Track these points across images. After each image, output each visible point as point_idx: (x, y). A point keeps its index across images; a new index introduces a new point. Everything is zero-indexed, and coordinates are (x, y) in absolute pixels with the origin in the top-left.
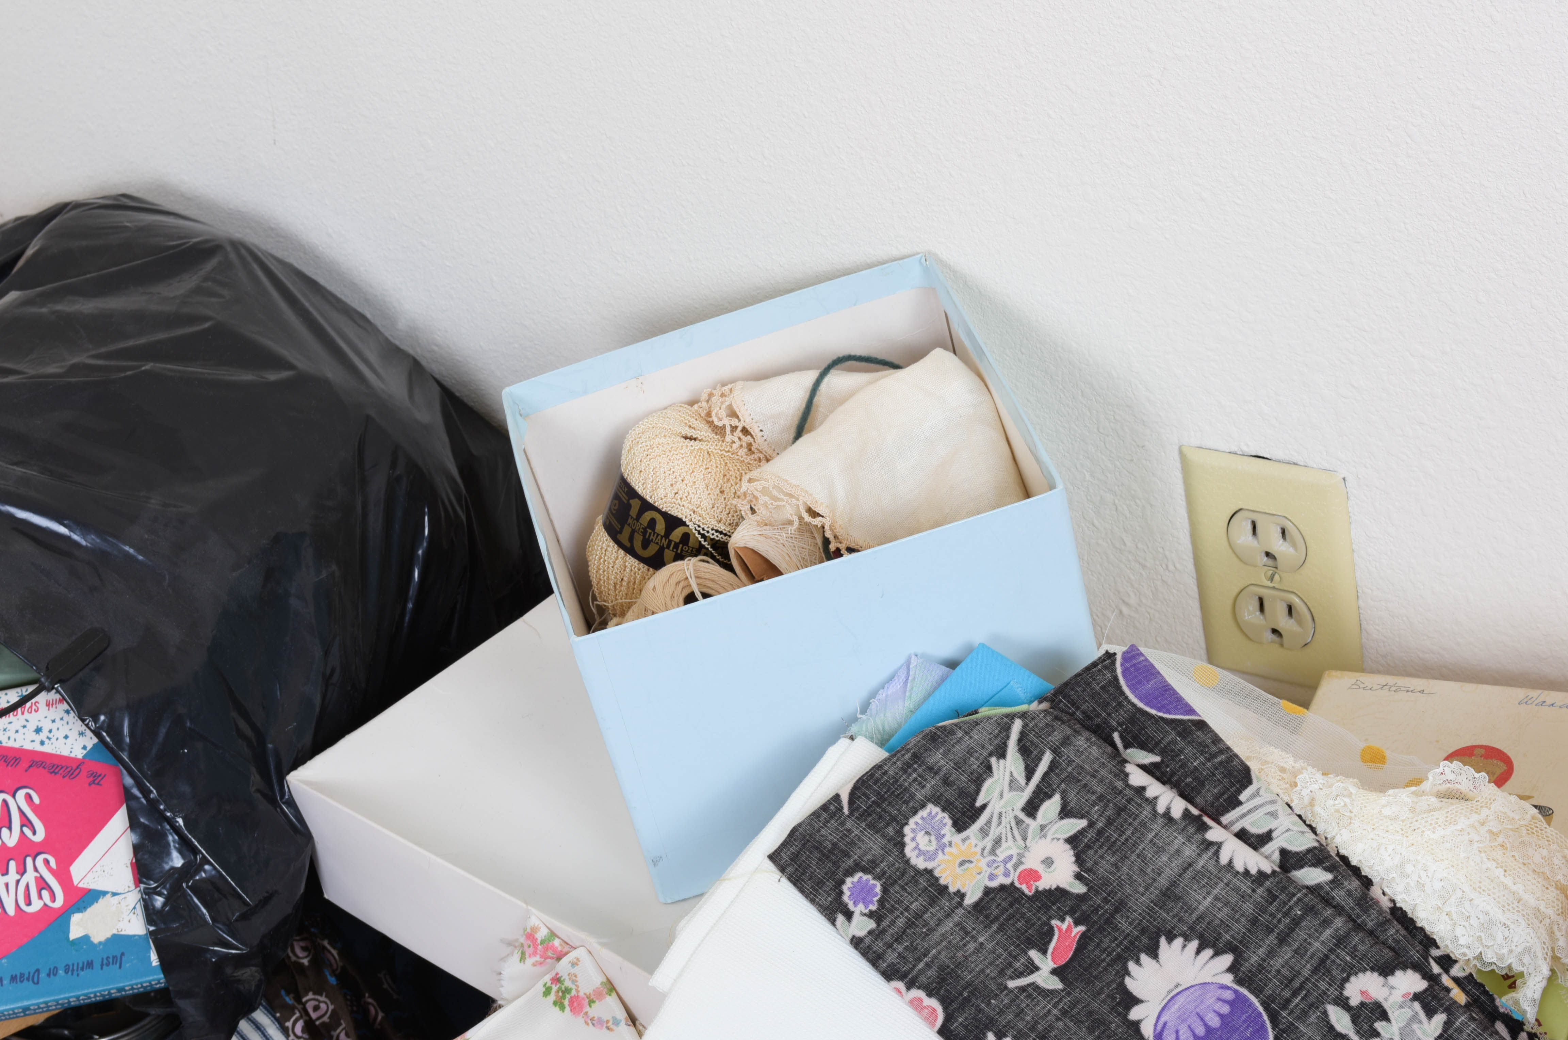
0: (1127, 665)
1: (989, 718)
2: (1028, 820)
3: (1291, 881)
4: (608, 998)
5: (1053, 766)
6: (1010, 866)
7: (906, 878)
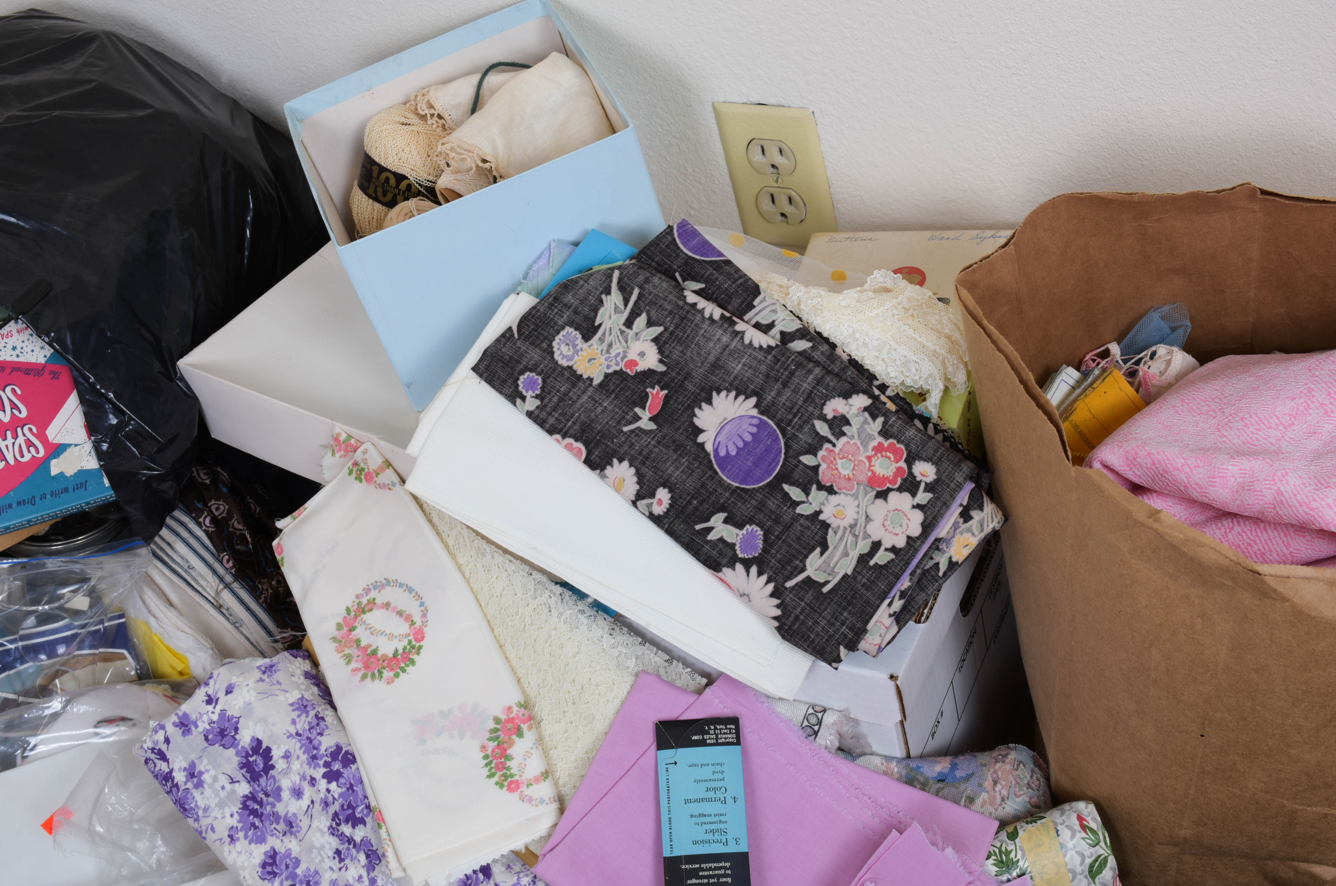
0: (681, 231)
1: (599, 271)
2: (627, 331)
3: (788, 350)
4: (387, 470)
5: (640, 296)
6: (619, 359)
7: (556, 373)
